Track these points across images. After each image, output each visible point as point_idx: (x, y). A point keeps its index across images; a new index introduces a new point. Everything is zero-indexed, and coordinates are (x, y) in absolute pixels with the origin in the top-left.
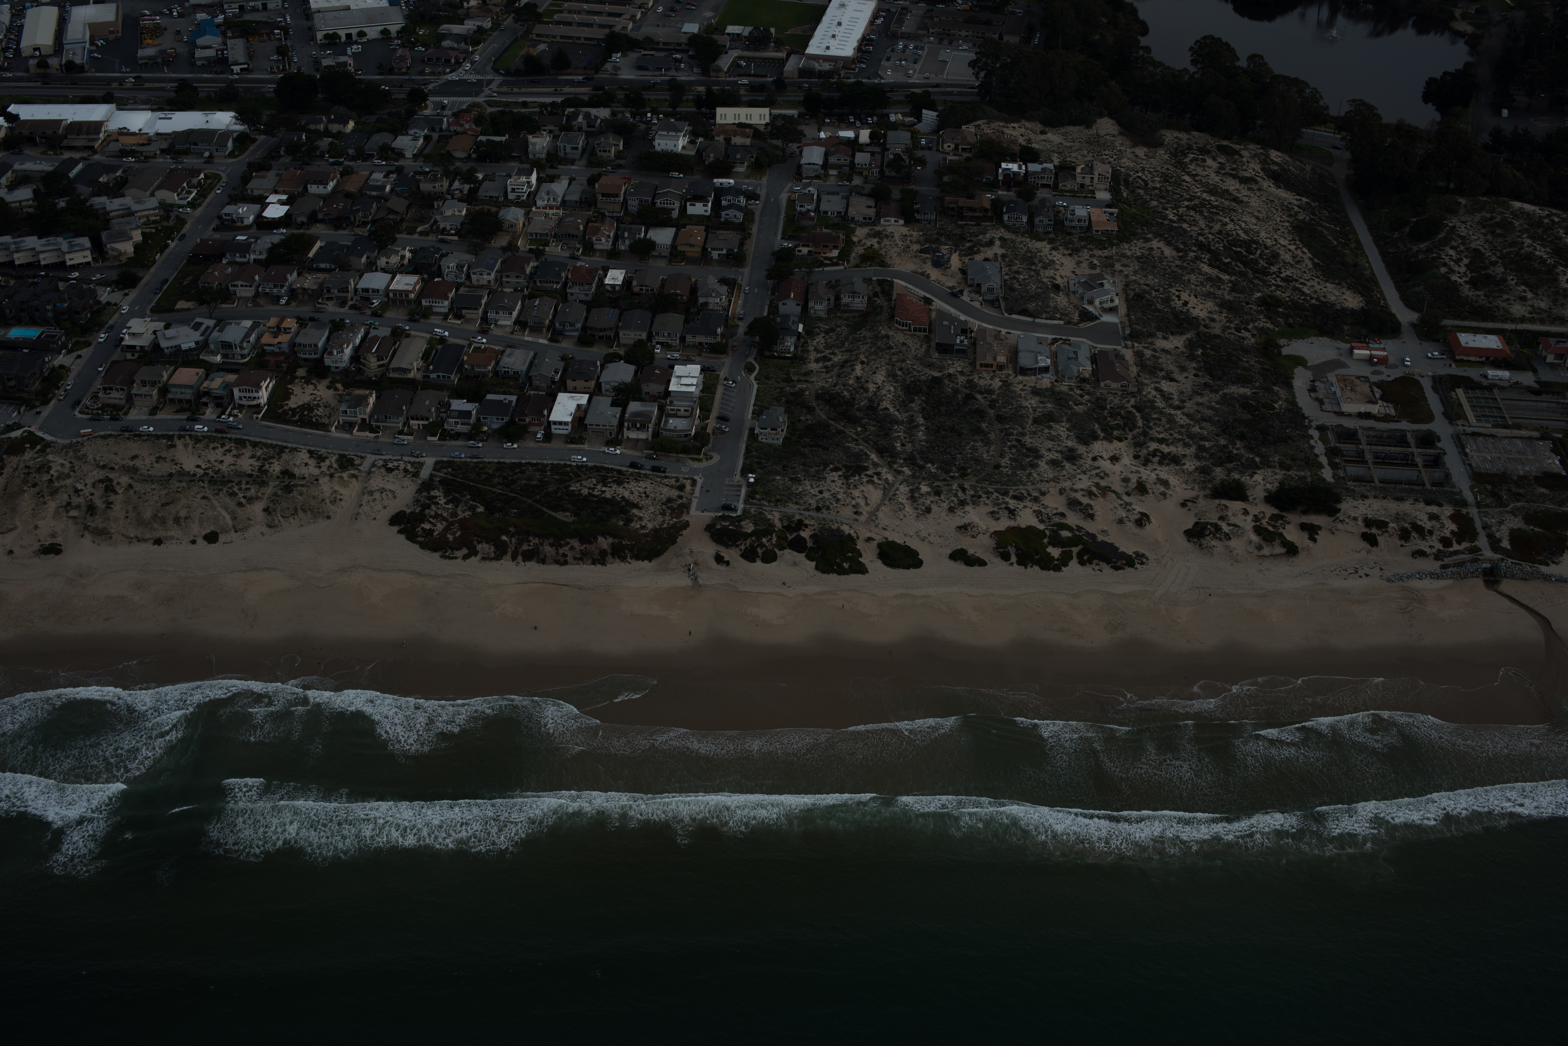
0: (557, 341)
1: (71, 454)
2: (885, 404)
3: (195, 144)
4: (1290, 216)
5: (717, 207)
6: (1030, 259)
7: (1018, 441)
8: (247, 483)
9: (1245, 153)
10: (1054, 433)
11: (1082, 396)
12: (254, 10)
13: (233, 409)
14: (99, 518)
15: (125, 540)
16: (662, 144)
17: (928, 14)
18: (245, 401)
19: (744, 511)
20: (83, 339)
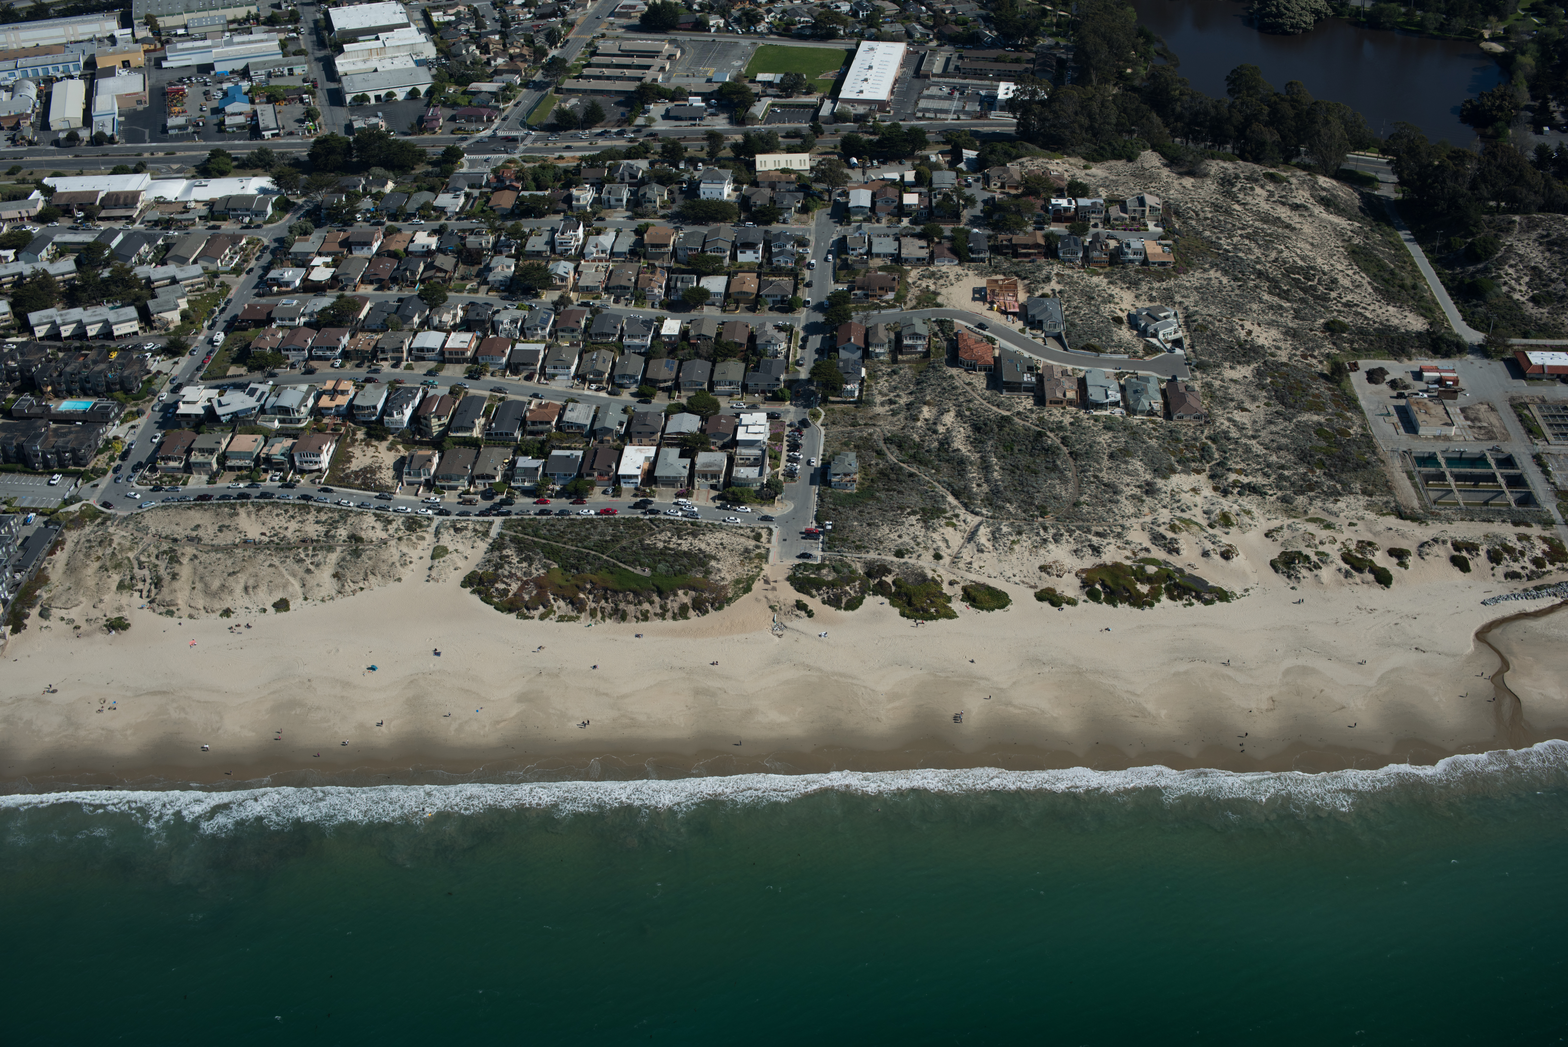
0: (617, 394)
1: (132, 525)
2: (956, 445)
3: (234, 210)
4: (1344, 241)
5: (768, 254)
6: (1088, 294)
7: (1096, 477)
8: (314, 549)
9: (1294, 180)
10: (1130, 468)
11: (1154, 429)
12: (280, 75)
13: (295, 474)
14: (165, 590)
15: (193, 612)
16: (708, 192)
17: (957, 55)
18: (306, 466)
19: (823, 559)
20: (135, 409)
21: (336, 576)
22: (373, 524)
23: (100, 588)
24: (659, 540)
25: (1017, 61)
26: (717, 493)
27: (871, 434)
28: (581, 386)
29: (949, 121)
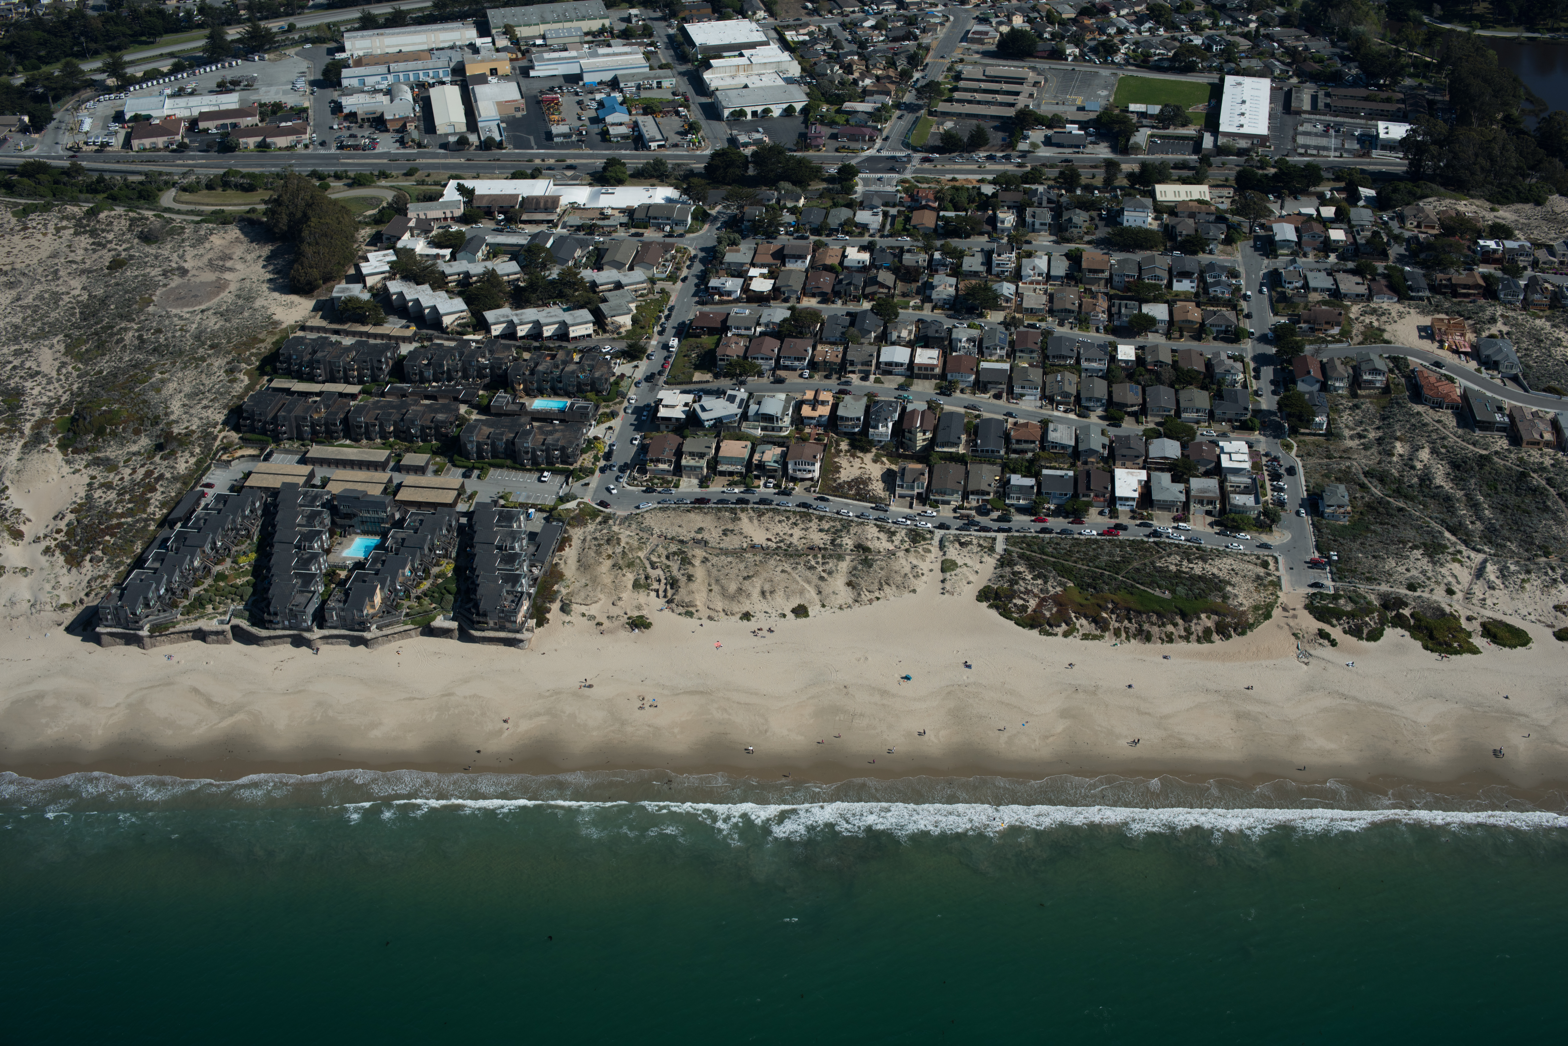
0: (1086, 417)
1: (634, 525)
2: (1438, 482)
3: (653, 218)
5: (1203, 285)
6: (1536, 336)
8: (823, 556)
12: (650, 88)
13: (787, 482)
14: (682, 591)
15: (712, 614)
16: (1131, 220)
17: (1323, 92)
18: (799, 475)
19: (1336, 589)
20: (608, 411)
21: (849, 584)
22: (877, 535)
23: (617, 586)
24: (1172, 563)
25: (1388, 100)
26: (1213, 519)
27: (1349, 467)
28: (1050, 407)
29: (1331, 159)
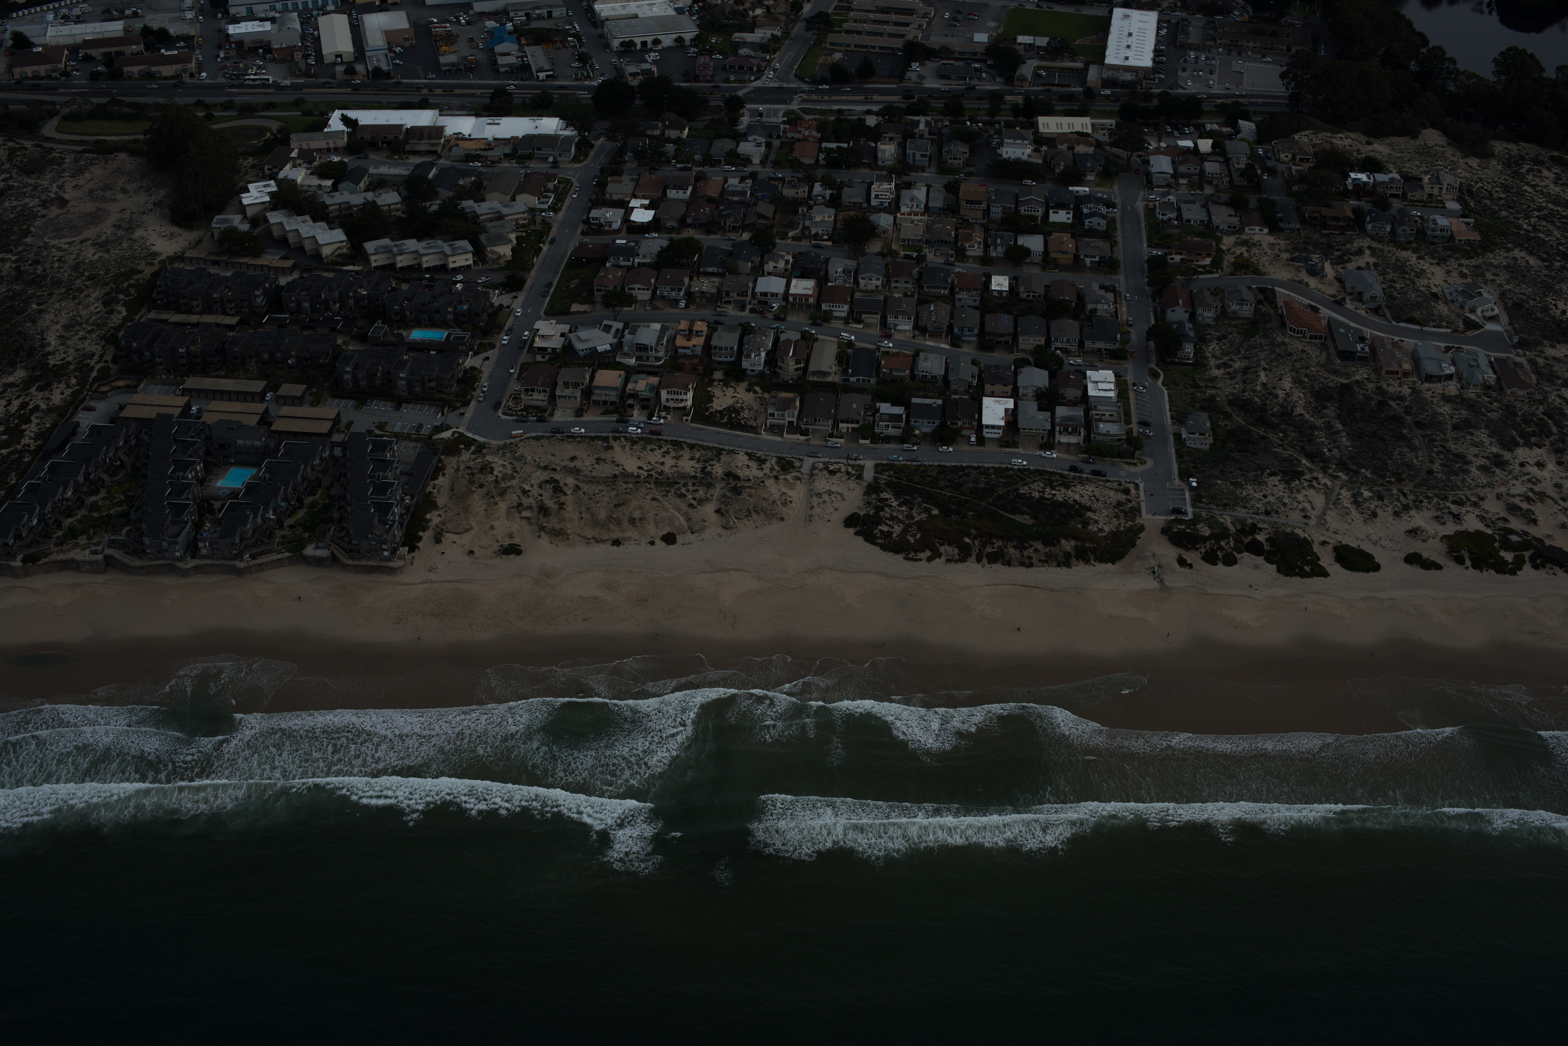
0: (958, 346)
1: (508, 455)
2: (1299, 410)
3: (539, 149)
5: (1078, 216)
6: (1401, 268)
7: (1442, 446)
8: (694, 485)
10: (1476, 439)
11: (1491, 403)
12: (540, 18)
13: (660, 410)
14: (553, 519)
15: (583, 541)
16: (1010, 152)
17: (1210, 25)
18: (672, 404)
19: (1195, 515)
20: (485, 341)
21: (718, 511)
22: (747, 462)
23: (489, 515)
24: (1034, 489)
25: (1273, 34)
27: (1213, 396)
28: (922, 337)
29: (1214, 91)
